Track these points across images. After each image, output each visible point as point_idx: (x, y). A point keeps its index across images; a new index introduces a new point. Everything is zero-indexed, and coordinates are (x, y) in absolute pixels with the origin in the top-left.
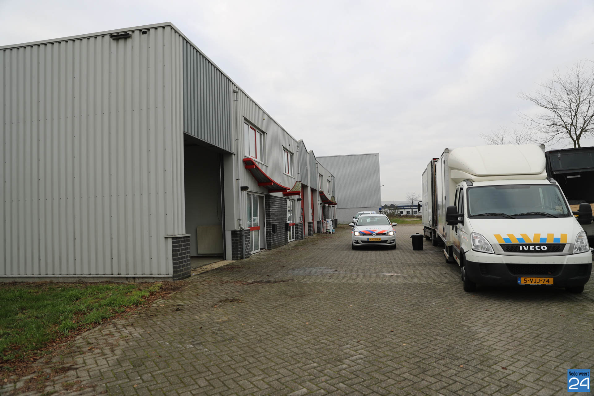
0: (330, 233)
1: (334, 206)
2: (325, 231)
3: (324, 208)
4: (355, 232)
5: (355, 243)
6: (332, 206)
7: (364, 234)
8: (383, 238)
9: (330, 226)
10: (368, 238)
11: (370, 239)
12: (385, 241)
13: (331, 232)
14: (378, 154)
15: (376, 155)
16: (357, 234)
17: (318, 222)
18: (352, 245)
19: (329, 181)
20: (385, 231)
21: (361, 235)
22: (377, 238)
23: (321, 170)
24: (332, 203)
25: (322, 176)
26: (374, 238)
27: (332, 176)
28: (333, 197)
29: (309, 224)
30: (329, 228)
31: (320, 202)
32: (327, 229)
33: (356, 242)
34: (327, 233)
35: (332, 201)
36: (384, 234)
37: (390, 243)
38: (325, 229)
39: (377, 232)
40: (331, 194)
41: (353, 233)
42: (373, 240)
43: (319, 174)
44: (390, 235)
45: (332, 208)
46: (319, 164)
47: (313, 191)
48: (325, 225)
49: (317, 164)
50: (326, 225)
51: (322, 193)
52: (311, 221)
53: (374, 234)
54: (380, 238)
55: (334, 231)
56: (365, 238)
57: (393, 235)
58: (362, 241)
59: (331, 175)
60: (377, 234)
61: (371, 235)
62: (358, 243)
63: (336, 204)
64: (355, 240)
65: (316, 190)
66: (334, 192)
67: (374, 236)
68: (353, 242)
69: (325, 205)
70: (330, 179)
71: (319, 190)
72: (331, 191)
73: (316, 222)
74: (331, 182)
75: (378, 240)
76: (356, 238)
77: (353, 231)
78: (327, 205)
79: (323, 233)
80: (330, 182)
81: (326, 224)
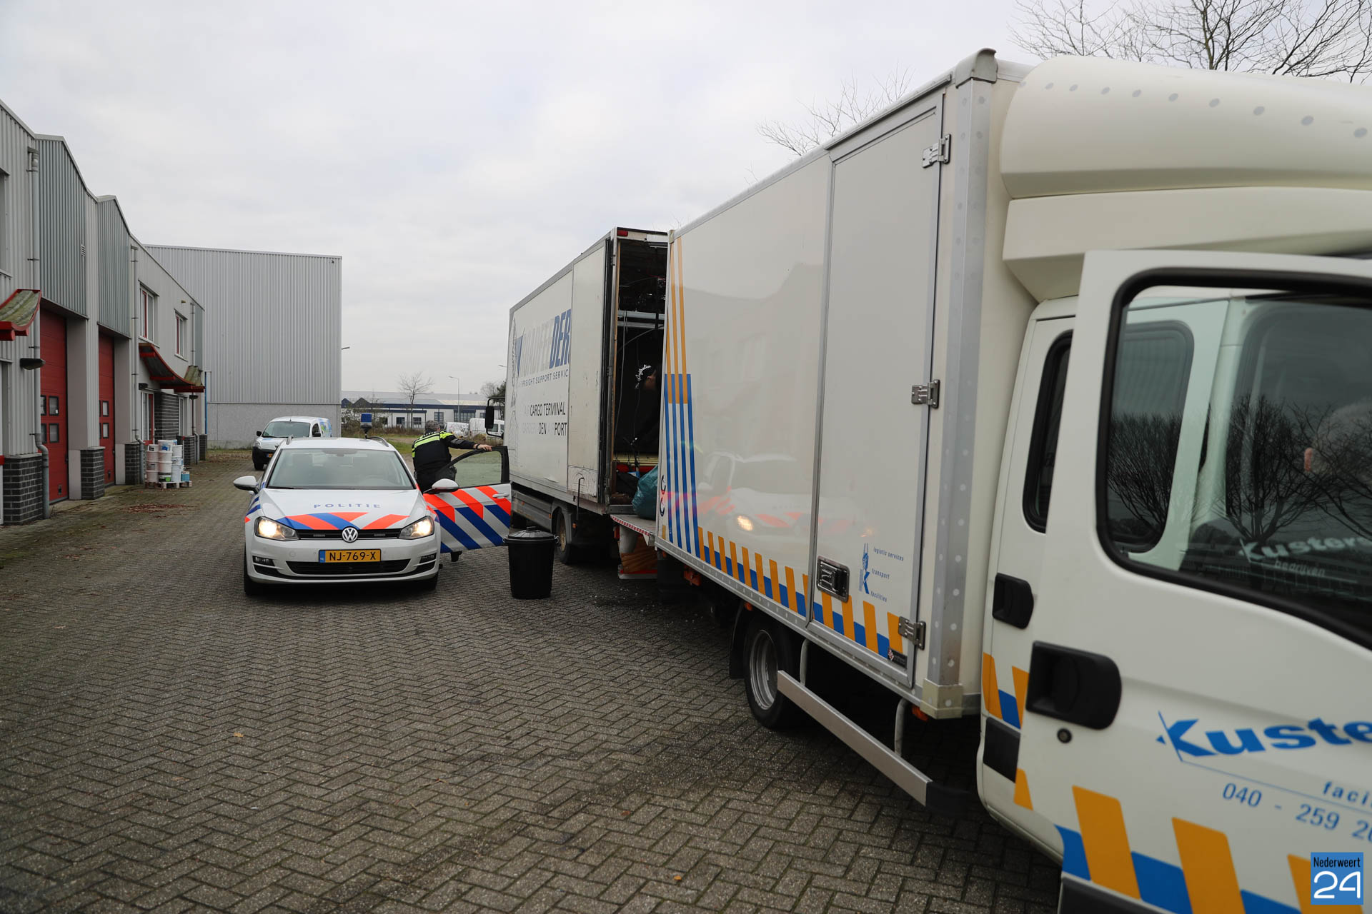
0: (171, 486)
1: (196, 397)
2: (154, 479)
3: (157, 402)
4: (259, 519)
5: (259, 569)
6: (188, 394)
7: (305, 534)
8: (390, 548)
9: (174, 462)
10: (322, 552)
11: (332, 553)
12: (399, 565)
13: (177, 480)
14: (340, 258)
15: (335, 261)
16: (269, 529)
17: (129, 448)
18: (248, 579)
19: (181, 319)
20: (400, 518)
21: (289, 538)
22: (363, 552)
23: (146, 272)
24: (189, 387)
25: (155, 295)
26: (349, 551)
27: (194, 303)
28: (197, 370)
29: (87, 455)
30: (167, 469)
31: (142, 377)
32: (160, 474)
33: (266, 565)
34: (160, 486)
35: (188, 380)
36: (395, 533)
37: (419, 570)
38: (154, 472)
39: (362, 523)
40: (189, 359)
41: (249, 526)
42: (344, 560)
43: (142, 285)
44: (418, 537)
45: (189, 401)
46: (140, 251)
47: (111, 340)
48: (154, 460)
49: (135, 249)
50: (160, 458)
51: (148, 352)
52: (94, 443)
53: (349, 534)
54: (373, 552)
55: (187, 479)
56: (308, 549)
57: (432, 533)
58: (292, 565)
59: (188, 301)
60: (365, 534)
61: (336, 534)
62: (275, 573)
63: (201, 389)
64: (261, 560)
65: (124, 339)
66: (198, 350)
67: (350, 541)
68: (251, 564)
69: (164, 391)
70: (186, 311)
71: (137, 335)
72: (189, 349)
73: (123, 447)
74: (189, 322)
75: (367, 559)
76: (265, 548)
77: (252, 517)
78: (171, 391)
79: (148, 485)
80: (185, 319)
81: (160, 456)
